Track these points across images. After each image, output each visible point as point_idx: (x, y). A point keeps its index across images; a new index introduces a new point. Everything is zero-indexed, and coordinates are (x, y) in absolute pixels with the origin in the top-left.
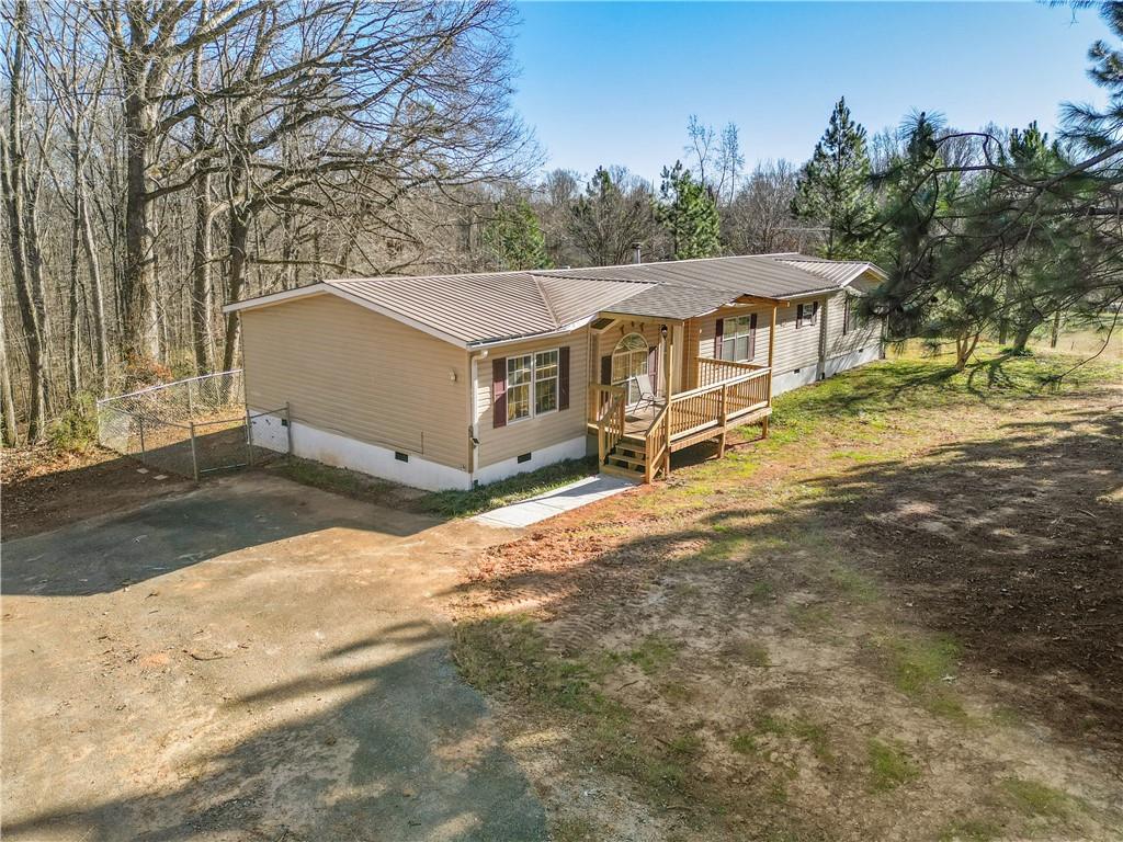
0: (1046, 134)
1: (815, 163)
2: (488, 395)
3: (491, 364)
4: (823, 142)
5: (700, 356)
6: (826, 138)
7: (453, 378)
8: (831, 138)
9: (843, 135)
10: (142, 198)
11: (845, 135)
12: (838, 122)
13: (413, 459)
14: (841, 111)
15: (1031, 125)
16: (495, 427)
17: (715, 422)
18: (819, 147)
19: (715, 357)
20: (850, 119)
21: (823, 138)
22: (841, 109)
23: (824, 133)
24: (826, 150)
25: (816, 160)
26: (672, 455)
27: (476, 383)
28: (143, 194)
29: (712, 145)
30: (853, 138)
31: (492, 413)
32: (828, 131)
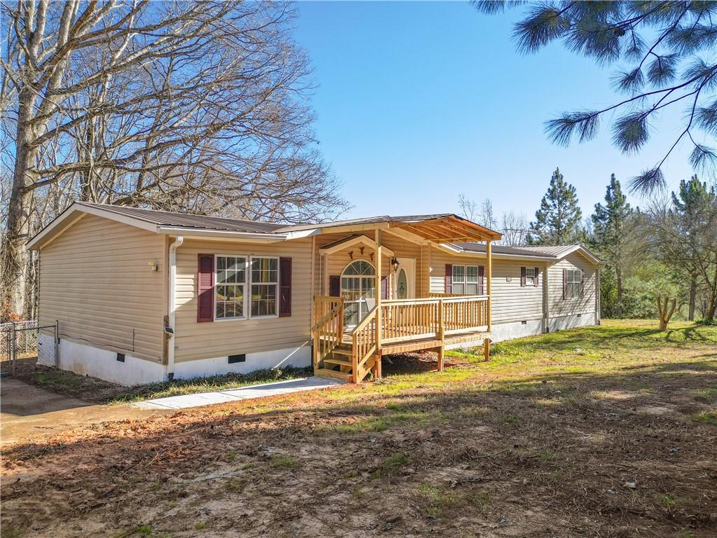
0: (705, 183)
1: (543, 211)
2: (192, 288)
3: (196, 258)
4: (546, 197)
5: (430, 292)
6: (549, 194)
7: (154, 268)
8: (552, 194)
9: (560, 192)
10: (22, 191)
11: (561, 192)
12: (556, 184)
13: (127, 358)
14: (557, 177)
15: (693, 177)
16: (199, 321)
17: (434, 335)
18: (544, 200)
19: (445, 291)
20: (564, 181)
21: (546, 195)
22: (557, 176)
23: (547, 192)
24: (549, 202)
25: (543, 209)
26: (383, 358)
27: (174, 269)
28: (23, 188)
29: (475, 212)
30: (567, 193)
31: (196, 308)
32: (549, 189)
